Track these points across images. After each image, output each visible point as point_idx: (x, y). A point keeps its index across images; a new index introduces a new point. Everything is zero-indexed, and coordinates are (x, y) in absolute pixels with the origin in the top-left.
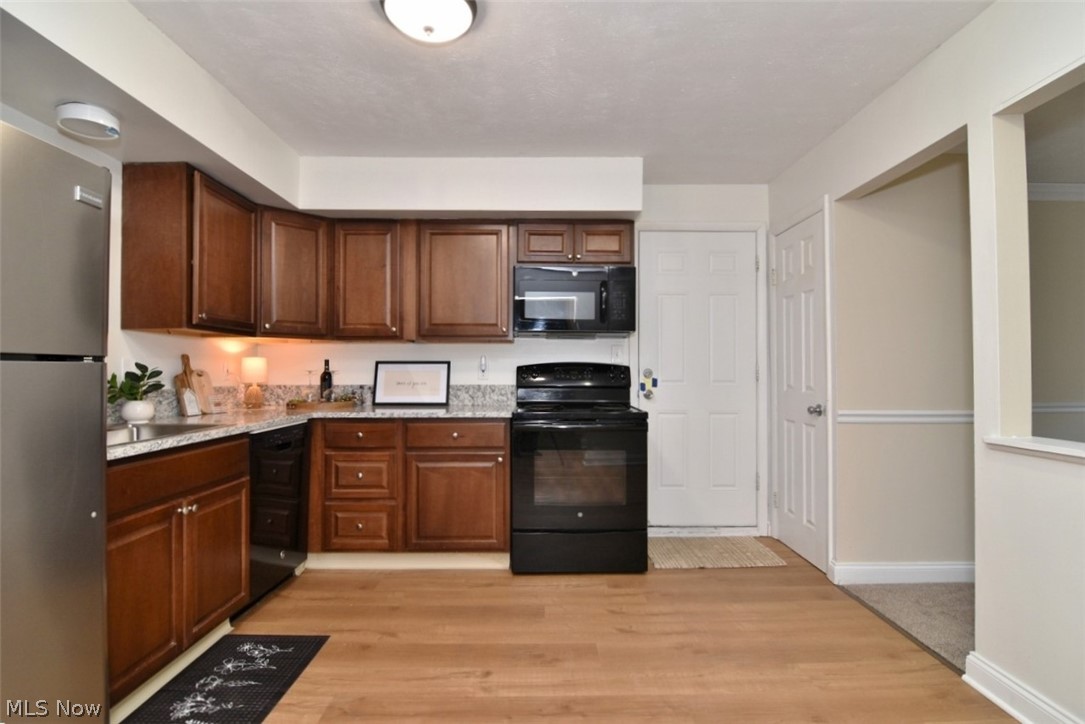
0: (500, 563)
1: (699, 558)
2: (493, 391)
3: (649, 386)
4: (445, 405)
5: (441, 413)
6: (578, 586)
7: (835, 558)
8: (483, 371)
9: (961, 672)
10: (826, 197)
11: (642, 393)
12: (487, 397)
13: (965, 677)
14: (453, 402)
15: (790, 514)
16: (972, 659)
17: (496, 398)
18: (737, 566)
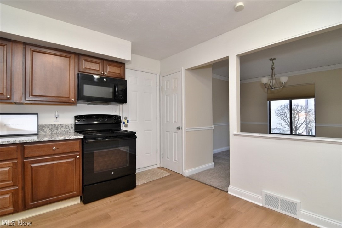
0: (77, 201)
1: (147, 178)
2: (62, 127)
3: (126, 123)
4: (36, 135)
5: (35, 139)
6: (115, 201)
7: (185, 169)
8: (57, 118)
9: (227, 192)
10: (183, 68)
11: (124, 125)
12: (59, 130)
13: (228, 193)
14: (41, 133)
15: (168, 159)
16: (230, 187)
17: (63, 130)
18: (159, 178)
